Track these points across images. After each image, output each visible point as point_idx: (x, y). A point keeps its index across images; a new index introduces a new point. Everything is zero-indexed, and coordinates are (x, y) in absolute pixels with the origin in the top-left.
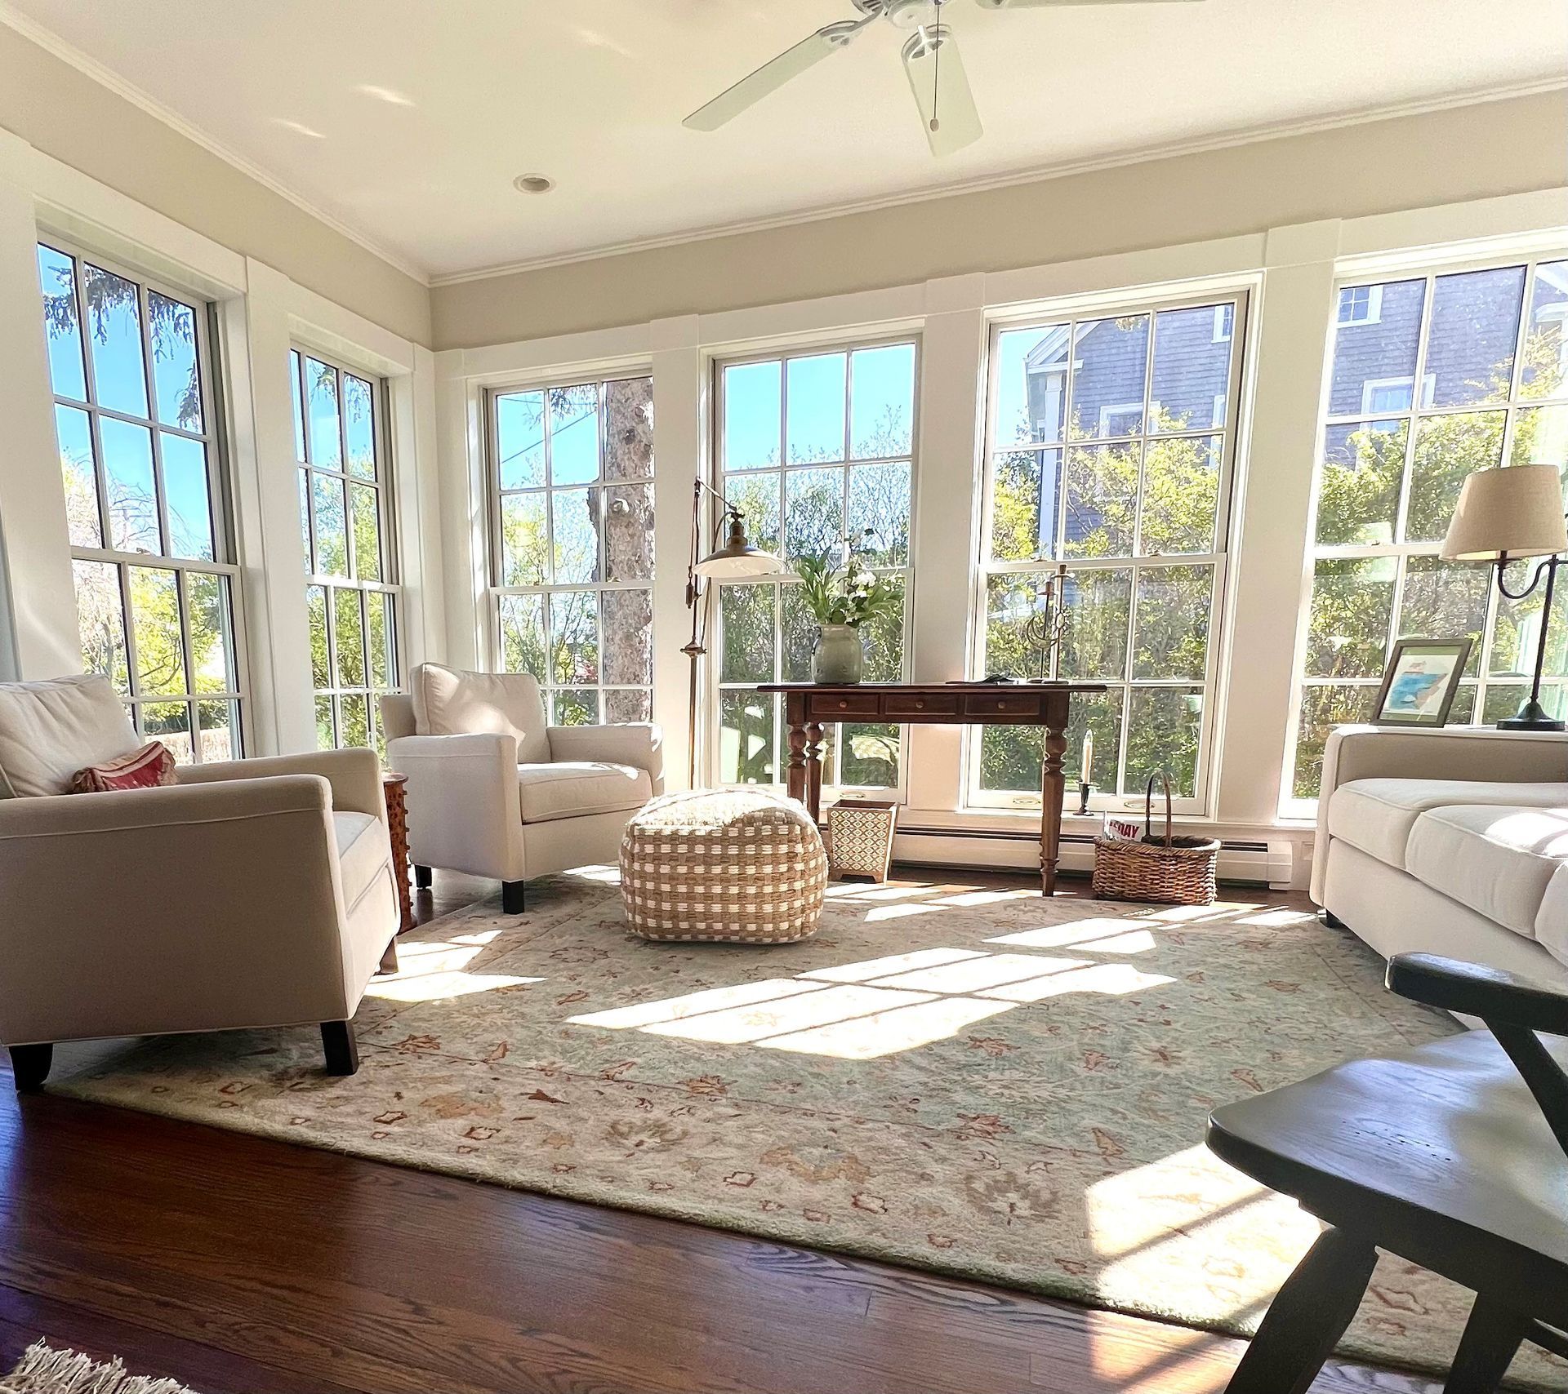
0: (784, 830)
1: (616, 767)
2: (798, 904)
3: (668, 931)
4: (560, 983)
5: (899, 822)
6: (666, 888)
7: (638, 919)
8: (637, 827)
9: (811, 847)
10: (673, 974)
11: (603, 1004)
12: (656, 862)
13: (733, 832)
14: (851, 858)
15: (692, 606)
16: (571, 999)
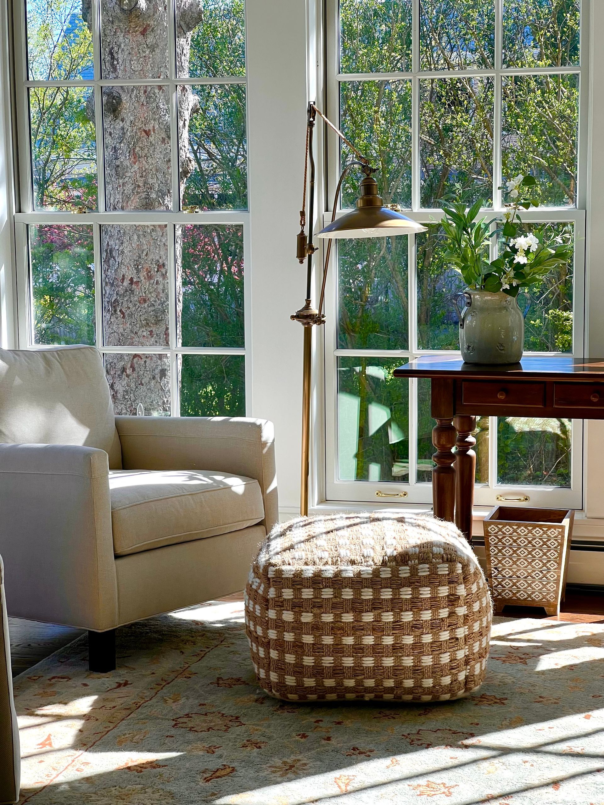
0: (443, 569)
1: (219, 478)
2: (461, 655)
3: (310, 690)
4: (198, 757)
5: (573, 534)
6: (308, 639)
7: (274, 677)
8: (271, 568)
9: (474, 588)
10: (324, 742)
11: (256, 779)
12: (297, 609)
13: (386, 573)
14: (514, 584)
15: (306, 260)
16: (218, 774)
